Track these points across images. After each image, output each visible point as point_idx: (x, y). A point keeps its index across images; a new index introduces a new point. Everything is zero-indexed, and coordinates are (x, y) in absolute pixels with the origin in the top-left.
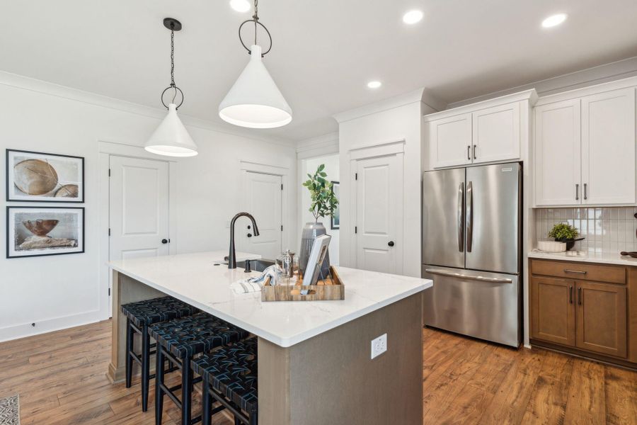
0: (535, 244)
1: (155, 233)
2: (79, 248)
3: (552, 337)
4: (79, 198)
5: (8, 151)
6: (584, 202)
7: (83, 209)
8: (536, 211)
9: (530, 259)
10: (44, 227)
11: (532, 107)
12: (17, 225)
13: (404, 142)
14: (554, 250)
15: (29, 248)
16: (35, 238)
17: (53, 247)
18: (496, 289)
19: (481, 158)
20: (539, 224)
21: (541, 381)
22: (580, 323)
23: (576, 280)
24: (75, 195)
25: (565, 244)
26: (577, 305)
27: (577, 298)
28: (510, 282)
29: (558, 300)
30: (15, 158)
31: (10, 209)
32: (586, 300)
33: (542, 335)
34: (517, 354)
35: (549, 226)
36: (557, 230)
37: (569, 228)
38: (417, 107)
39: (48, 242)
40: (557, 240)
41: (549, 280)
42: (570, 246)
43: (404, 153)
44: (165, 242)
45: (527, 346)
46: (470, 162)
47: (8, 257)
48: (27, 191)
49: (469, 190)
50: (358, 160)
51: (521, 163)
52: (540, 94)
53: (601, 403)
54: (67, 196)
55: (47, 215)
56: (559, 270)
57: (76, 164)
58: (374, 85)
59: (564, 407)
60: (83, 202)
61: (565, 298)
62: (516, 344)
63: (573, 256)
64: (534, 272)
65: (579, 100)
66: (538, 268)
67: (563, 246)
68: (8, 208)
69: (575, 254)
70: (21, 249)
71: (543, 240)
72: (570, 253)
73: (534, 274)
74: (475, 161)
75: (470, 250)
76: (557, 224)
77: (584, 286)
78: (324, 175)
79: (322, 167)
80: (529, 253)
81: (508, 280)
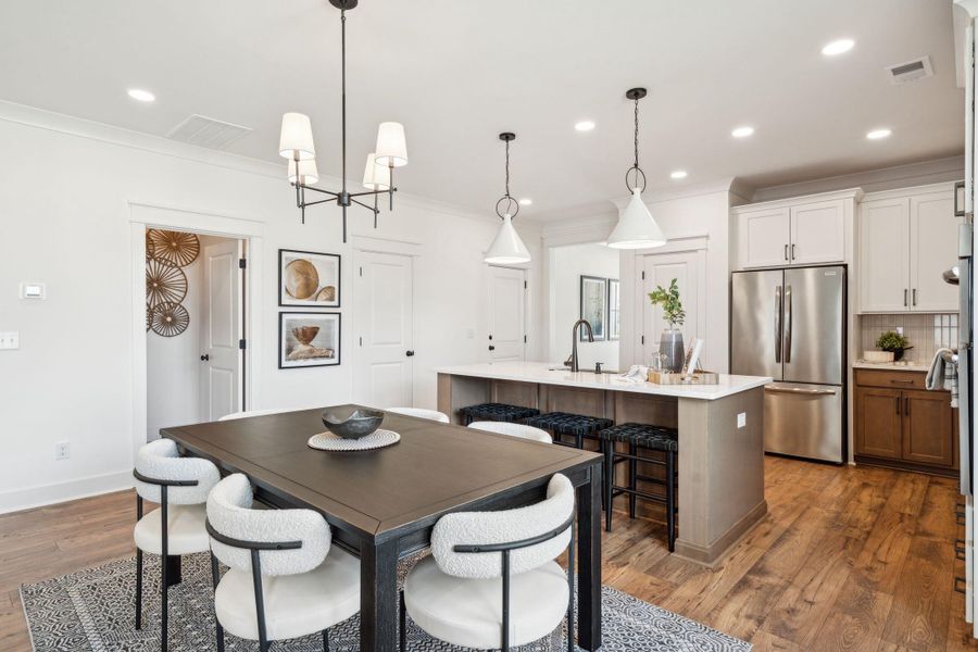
0: (860, 355)
1: (399, 343)
2: (335, 361)
3: (878, 451)
4: (335, 303)
5: (280, 251)
6: (913, 308)
7: (340, 314)
8: (862, 318)
9: (855, 370)
10: (309, 335)
11: (858, 203)
12: (288, 332)
13: (707, 237)
14: (880, 360)
15: (296, 359)
16: (300, 347)
17: (315, 357)
18: (814, 403)
19: (800, 259)
20: (865, 332)
21: (865, 485)
22: (907, 434)
23: (902, 390)
24: (332, 299)
25: (893, 354)
26: (904, 416)
27: (903, 408)
28: (834, 394)
29: (885, 411)
30: (286, 259)
31: (284, 315)
32: (913, 411)
33: (868, 450)
34: (840, 469)
35: (877, 334)
36: (885, 339)
37: (897, 337)
38: (724, 197)
39: (311, 351)
40: (884, 350)
41: (876, 391)
42: (899, 355)
43: (707, 249)
44: (409, 354)
45: (852, 462)
46: (787, 263)
47: (280, 367)
48: (295, 295)
49: (788, 293)
50: (645, 255)
51: (845, 266)
52: (866, 191)
53: (921, 497)
54: (327, 300)
55: (311, 321)
56: (886, 380)
57: (333, 263)
58: (679, 175)
59: (886, 499)
60: (339, 306)
61: (892, 409)
62: (839, 459)
63: (900, 366)
64: (860, 383)
65: (907, 199)
66: (863, 379)
67: (890, 356)
68: (281, 314)
69: (903, 363)
70: (290, 360)
71: (869, 349)
72: (897, 363)
73: (859, 386)
74: (793, 262)
75: (788, 360)
76: (885, 332)
77: (911, 395)
78: (676, 287)
79: (674, 281)
80: (853, 363)
81: (829, 391)
